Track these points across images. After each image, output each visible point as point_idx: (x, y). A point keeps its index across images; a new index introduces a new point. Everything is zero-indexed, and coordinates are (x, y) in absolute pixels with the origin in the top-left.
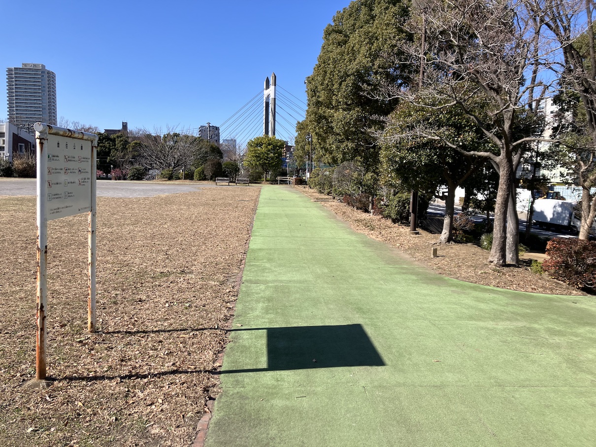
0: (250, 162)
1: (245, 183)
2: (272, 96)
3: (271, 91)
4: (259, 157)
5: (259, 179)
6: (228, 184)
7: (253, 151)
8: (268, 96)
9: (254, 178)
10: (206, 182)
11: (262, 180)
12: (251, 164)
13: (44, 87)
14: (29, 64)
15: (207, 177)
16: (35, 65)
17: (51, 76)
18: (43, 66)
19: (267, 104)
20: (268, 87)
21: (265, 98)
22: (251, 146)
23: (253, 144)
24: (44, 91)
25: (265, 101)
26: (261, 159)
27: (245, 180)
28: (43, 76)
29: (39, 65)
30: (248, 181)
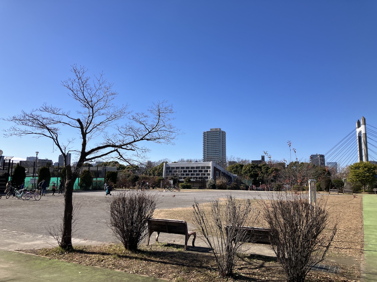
0: (352, 179)
1: (349, 193)
2: (363, 132)
3: (362, 129)
4: (358, 176)
5: (359, 190)
6: (337, 193)
7: (353, 172)
8: (360, 132)
9: (356, 190)
10: (322, 192)
11: (362, 190)
12: (352, 180)
13: (220, 140)
14: (213, 129)
15: (322, 189)
16: (216, 129)
17: (223, 134)
18: (220, 129)
19: (360, 138)
20: (359, 126)
21: (357, 134)
22: (352, 169)
23: (353, 168)
24: (220, 142)
25: (358, 135)
26: (360, 177)
27: (349, 191)
28: (220, 134)
29: (218, 129)
30: (351, 191)
